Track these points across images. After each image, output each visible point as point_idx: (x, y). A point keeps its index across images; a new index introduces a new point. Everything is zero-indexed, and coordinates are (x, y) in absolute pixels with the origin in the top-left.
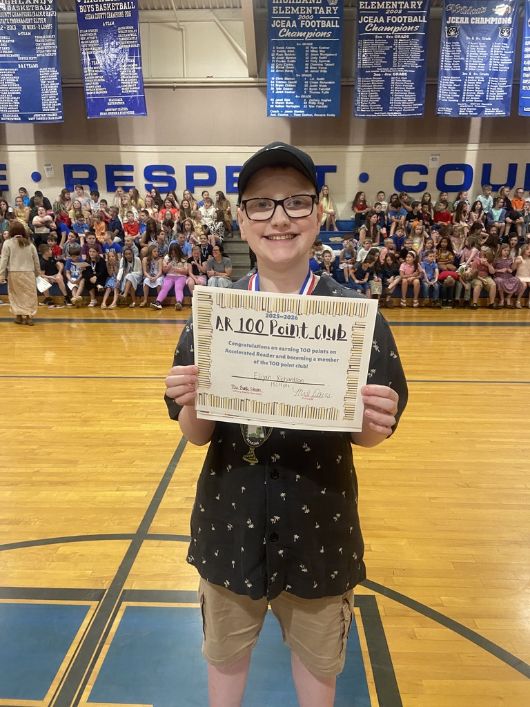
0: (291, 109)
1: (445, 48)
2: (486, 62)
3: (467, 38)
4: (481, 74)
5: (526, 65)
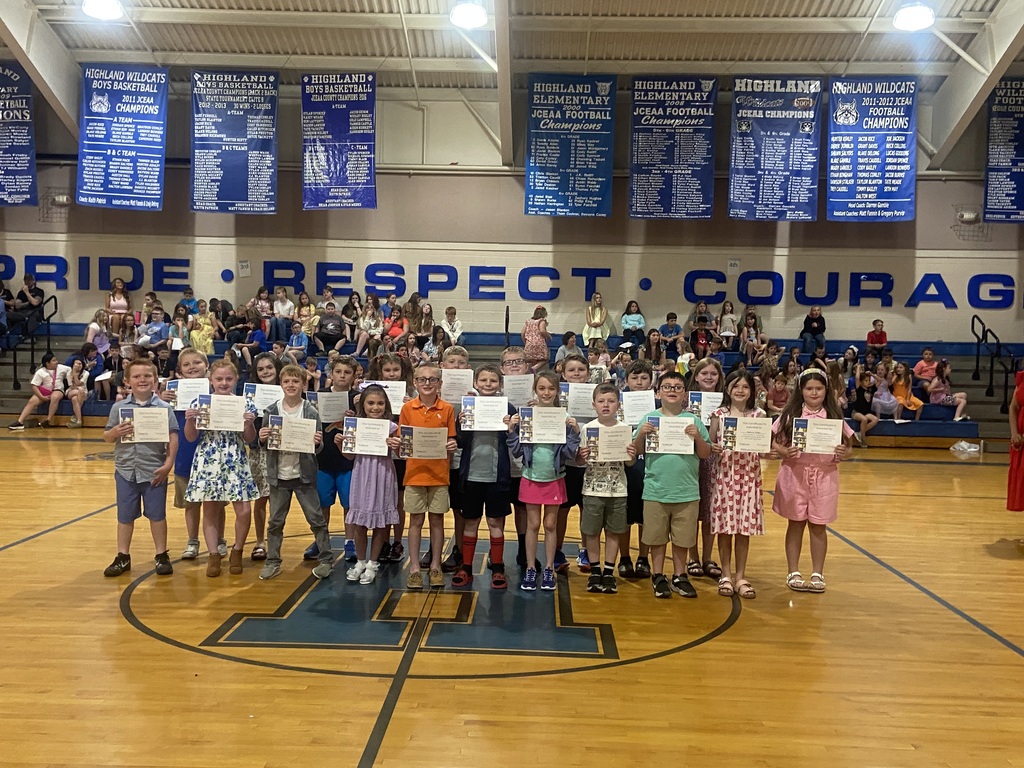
0: (552, 207)
1: (737, 144)
2: (786, 159)
3: (762, 133)
4: (780, 173)
5: (834, 164)
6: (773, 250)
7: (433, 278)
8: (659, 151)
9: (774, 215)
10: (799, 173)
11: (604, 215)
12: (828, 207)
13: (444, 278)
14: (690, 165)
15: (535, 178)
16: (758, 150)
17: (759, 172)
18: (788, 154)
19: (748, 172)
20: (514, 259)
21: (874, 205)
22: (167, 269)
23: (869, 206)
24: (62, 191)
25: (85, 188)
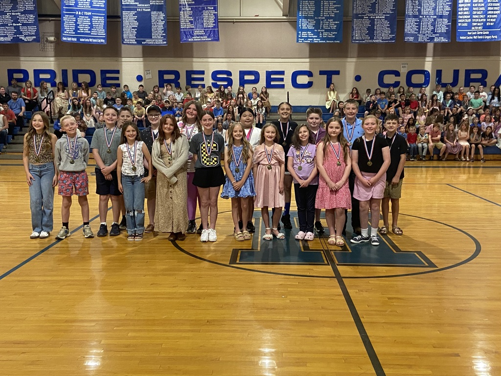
1: (409, 1)
4: (431, 17)
5: (461, 11)
6: (425, 59)
7: (247, 77)
8: (368, 6)
9: (428, 39)
10: (441, 17)
11: (339, 42)
12: (457, 35)
13: (252, 77)
14: (384, 14)
15: (302, 23)
16: (420, 5)
17: (421, 17)
18: (436, 6)
19: (415, 16)
20: (289, 67)
21: (481, 33)
22: (108, 75)
23: (479, 33)
24: (51, 34)
25: (65, 32)
